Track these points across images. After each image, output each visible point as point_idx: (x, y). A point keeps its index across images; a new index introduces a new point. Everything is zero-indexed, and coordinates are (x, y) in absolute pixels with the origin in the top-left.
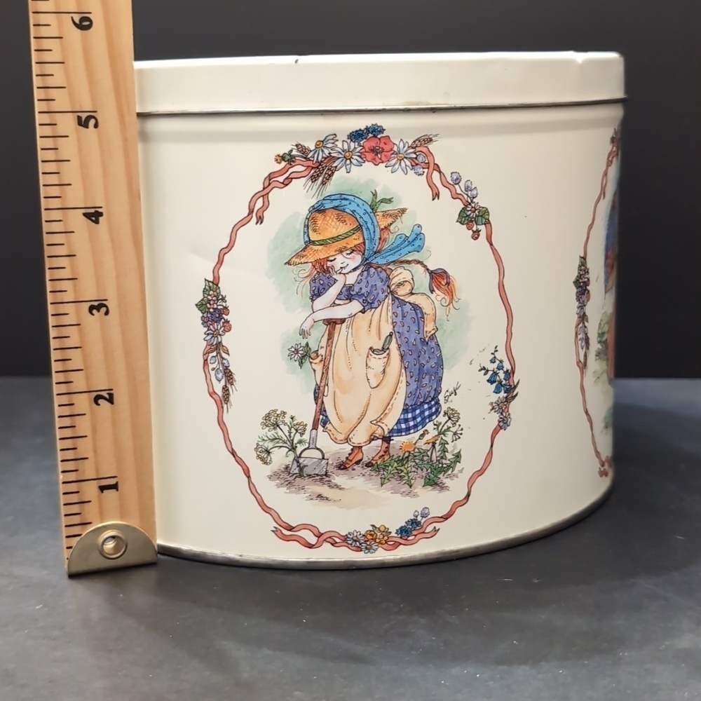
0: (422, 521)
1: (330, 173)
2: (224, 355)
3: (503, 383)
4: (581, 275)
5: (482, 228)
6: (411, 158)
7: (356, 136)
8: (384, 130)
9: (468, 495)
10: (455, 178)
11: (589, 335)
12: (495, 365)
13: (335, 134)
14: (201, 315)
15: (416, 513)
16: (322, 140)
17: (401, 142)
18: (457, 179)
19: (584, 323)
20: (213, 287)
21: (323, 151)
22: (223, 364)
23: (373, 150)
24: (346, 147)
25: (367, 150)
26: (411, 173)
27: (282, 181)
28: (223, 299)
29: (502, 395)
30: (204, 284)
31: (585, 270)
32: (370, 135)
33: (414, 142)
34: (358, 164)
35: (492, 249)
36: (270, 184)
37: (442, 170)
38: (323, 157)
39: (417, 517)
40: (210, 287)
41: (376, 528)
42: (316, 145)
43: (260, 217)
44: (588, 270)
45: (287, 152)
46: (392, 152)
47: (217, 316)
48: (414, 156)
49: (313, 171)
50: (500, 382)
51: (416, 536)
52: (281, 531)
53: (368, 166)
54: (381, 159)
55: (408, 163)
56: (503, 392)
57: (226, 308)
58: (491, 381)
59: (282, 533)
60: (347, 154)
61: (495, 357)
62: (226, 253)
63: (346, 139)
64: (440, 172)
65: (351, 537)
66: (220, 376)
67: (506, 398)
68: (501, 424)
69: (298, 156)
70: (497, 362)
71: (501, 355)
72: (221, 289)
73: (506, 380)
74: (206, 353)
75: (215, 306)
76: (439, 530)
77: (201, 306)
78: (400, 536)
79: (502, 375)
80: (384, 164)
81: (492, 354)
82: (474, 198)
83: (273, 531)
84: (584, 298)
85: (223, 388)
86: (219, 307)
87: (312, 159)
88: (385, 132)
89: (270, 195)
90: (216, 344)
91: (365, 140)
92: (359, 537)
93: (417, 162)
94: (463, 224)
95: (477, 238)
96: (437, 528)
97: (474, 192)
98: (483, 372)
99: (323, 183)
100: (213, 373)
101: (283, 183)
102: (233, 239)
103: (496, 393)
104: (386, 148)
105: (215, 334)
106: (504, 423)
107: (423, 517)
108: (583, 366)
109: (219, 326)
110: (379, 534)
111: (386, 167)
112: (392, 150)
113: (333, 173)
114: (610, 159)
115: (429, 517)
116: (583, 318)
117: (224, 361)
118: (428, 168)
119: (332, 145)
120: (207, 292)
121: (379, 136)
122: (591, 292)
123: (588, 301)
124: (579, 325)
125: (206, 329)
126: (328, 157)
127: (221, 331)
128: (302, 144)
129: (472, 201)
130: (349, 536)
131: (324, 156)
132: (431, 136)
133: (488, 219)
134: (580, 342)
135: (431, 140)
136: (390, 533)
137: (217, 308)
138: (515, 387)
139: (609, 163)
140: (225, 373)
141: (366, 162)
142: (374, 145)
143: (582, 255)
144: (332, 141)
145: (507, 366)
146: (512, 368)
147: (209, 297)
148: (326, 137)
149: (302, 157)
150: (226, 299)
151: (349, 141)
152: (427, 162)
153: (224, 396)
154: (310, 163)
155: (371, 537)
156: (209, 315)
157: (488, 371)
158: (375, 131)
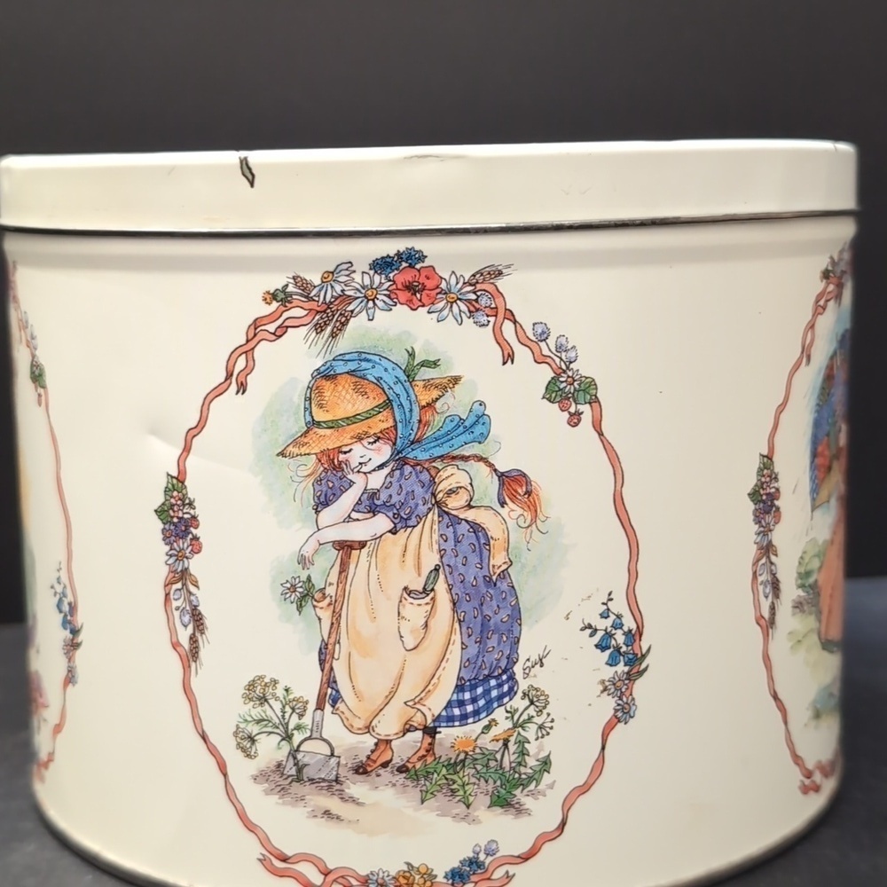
0: (487, 862)
1: (343, 319)
2: (192, 589)
3: (622, 650)
4: (763, 483)
5: (585, 409)
6: (469, 301)
7: (382, 265)
8: (426, 257)
9: (563, 824)
10: (540, 331)
11: (778, 576)
12: (608, 622)
13: (350, 262)
14: (161, 526)
15: (478, 849)
16: (332, 270)
17: (453, 276)
18: (543, 333)
19: (768, 557)
20: (177, 484)
21: (332, 287)
22: (190, 602)
23: (410, 287)
24: (367, 281)
25: (400, 286)
26: (468, 322)
27: (273, 331)
28: (191, 504)
29: (621, 668)
30: (166, 480)
31: (770, 476)
32: (404, 265)
33: (474, 275)
34: (386, 308)
35: (602, 440)
36: (255, 335)
37: (518, 319)
38: (332, 297)
39: (478, 854)
40: (173, 485)
41: (413, 867)
42: (323, 277)
43: (242, 384)
44: (776, 475)
45: (280, 288)
46: (439, 290)
47: (183, 528)
48: (473, 297)
49: (317, 317)
50: (618, 649)
51: (476, 883)
52: (271, 861)
53: (401, 310)
54: (420, 300)
55: (464, 308)
56: (622, 663)
57: (194, 518)
58: (601, 647)
59: (272, 864)
60: (370, 293)
61: (608, 609)
62: (195, 436)
63: (366, 269)
64: (515, 322)
65: (375, 878)
66: (187, 618)
67: (628, 673)
68: (619, 714)
69: (297, 294)
70: (613, 617)
71: (619, 606)
72: (188, 489)
73: (627, 646)
74: (168, 584)
75: (180, 515)
76: (514, 875)
77: (161, 512)
78: (450, 882)
79: (620, 638)
80: (426, 309)
81: (603, 604)
82: (571, 362)
83: (260, 860)
84: (769, 518)
85: (191, 638)
86: (186, 516)
87: (317, 299)
88: (426, 260)
89: (256, 350)
90: (182, 571)
91: (396, 272)
92: (387, 879)
93: (477, 306)
94: (553, 402)
95: (576, 425)
96: (511, 874)
97: (572, 354)
98: (589, 631)
99: (333, 335)
100: (177, 614)
101: (274, 334)
102: (204, 414)
103: (611, 665)
104: (429, 284)
105: (180, 556)
106: (624, 712)
107: (487, 855)
108: (768, 624)
109: (184, 544)
110: (417, 877)
111: (429, 312)
112: (437, 287)
113: (348, 321)
114: (822, 303)
115: (498, 855)
116: (767, 549)
117: (192, 598)
118: (496, 316)
119: (345, 279)
120: (170, 493)
121: (418, 266)
122: (781, 510)
123: (776, 523)
124: (758, 560)
125: (168, 548)
126: (341, 296)
127: (188, 551)
128: (302, 276)
129: (568, 368)
130: (371, 876)
131: (334, 294)
132: (500, 268)
133: (596, 396)
134: (761, 588)
135: (501, 273)
136: (436, 876)
137: (182, 518)
138: (644, 656)
139: (819, 309)
140: (193, 615)
141: (398, 305)
142: (411, 280)
143: (765, 453)
144: (347, 273)
145: (629, 623)
146: (638, 627)
147: (173, 501)
148: (338, 266)
149: (302, 295)
150: (195, 504)
151: (372, 272)
152: (493, 306)
153: (191, 650)
154: (313, 305)
155: (406, 881)
156: (172, 527)
157: (596, 630)
158: (412, 258)
